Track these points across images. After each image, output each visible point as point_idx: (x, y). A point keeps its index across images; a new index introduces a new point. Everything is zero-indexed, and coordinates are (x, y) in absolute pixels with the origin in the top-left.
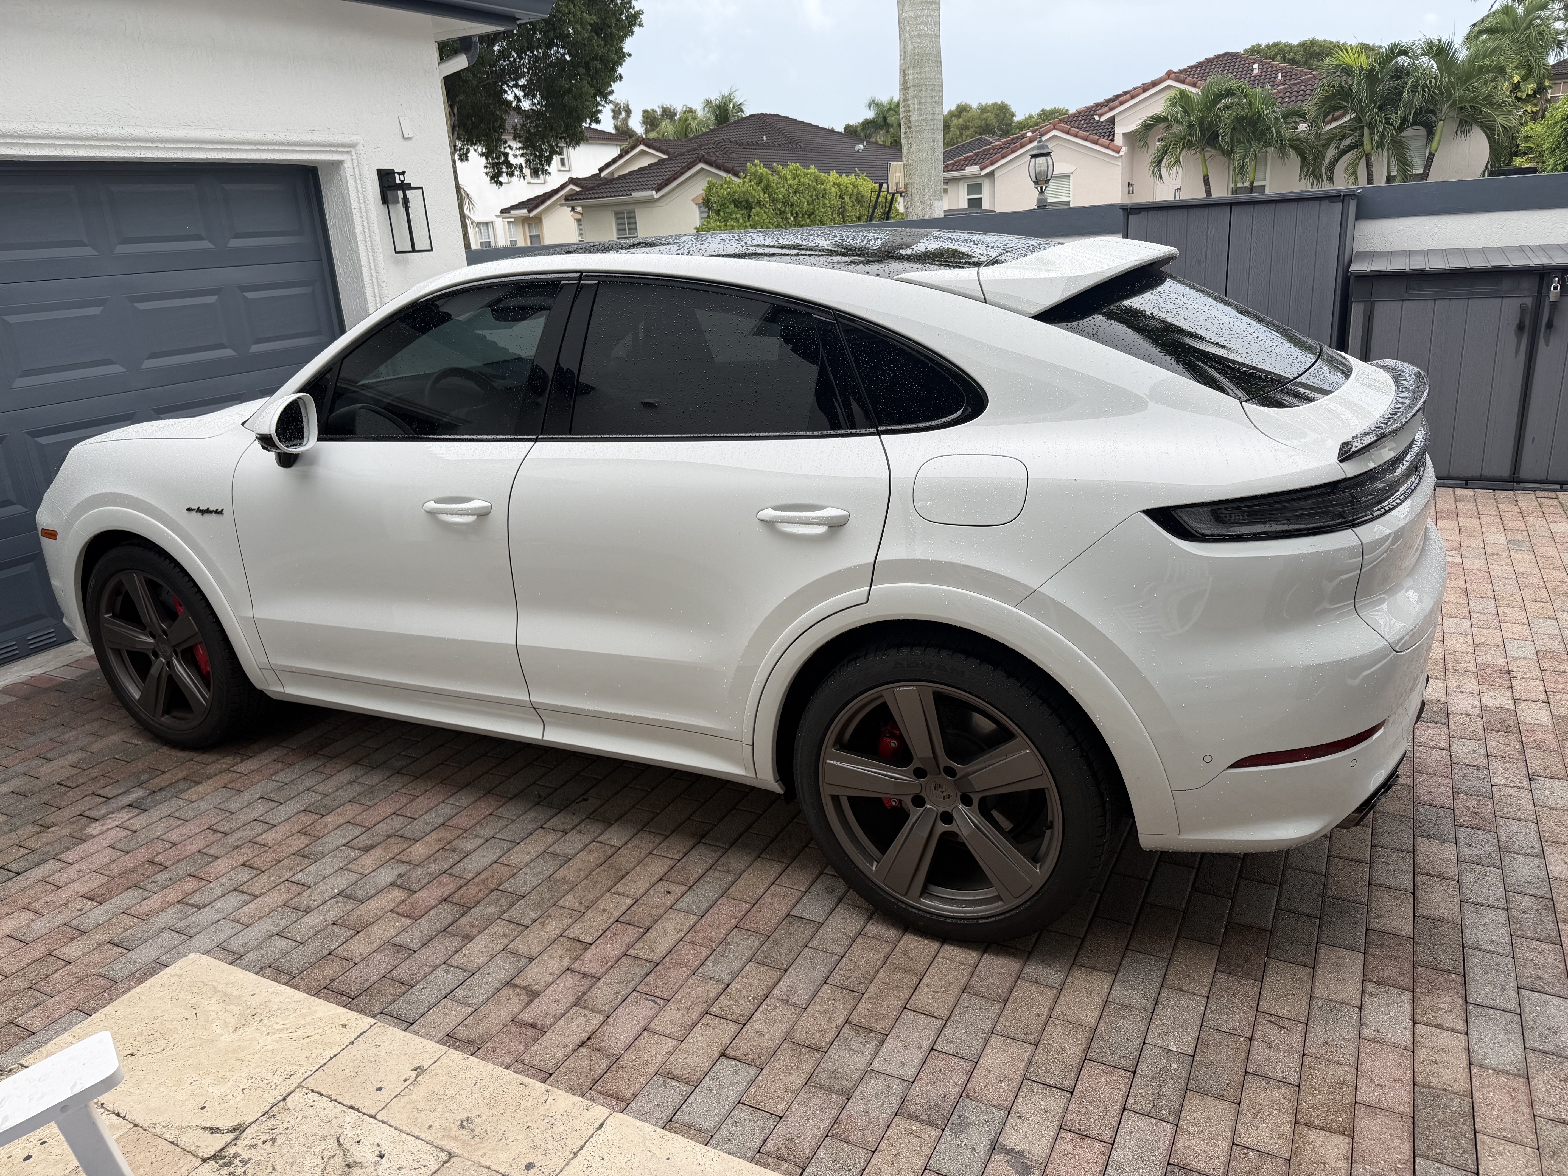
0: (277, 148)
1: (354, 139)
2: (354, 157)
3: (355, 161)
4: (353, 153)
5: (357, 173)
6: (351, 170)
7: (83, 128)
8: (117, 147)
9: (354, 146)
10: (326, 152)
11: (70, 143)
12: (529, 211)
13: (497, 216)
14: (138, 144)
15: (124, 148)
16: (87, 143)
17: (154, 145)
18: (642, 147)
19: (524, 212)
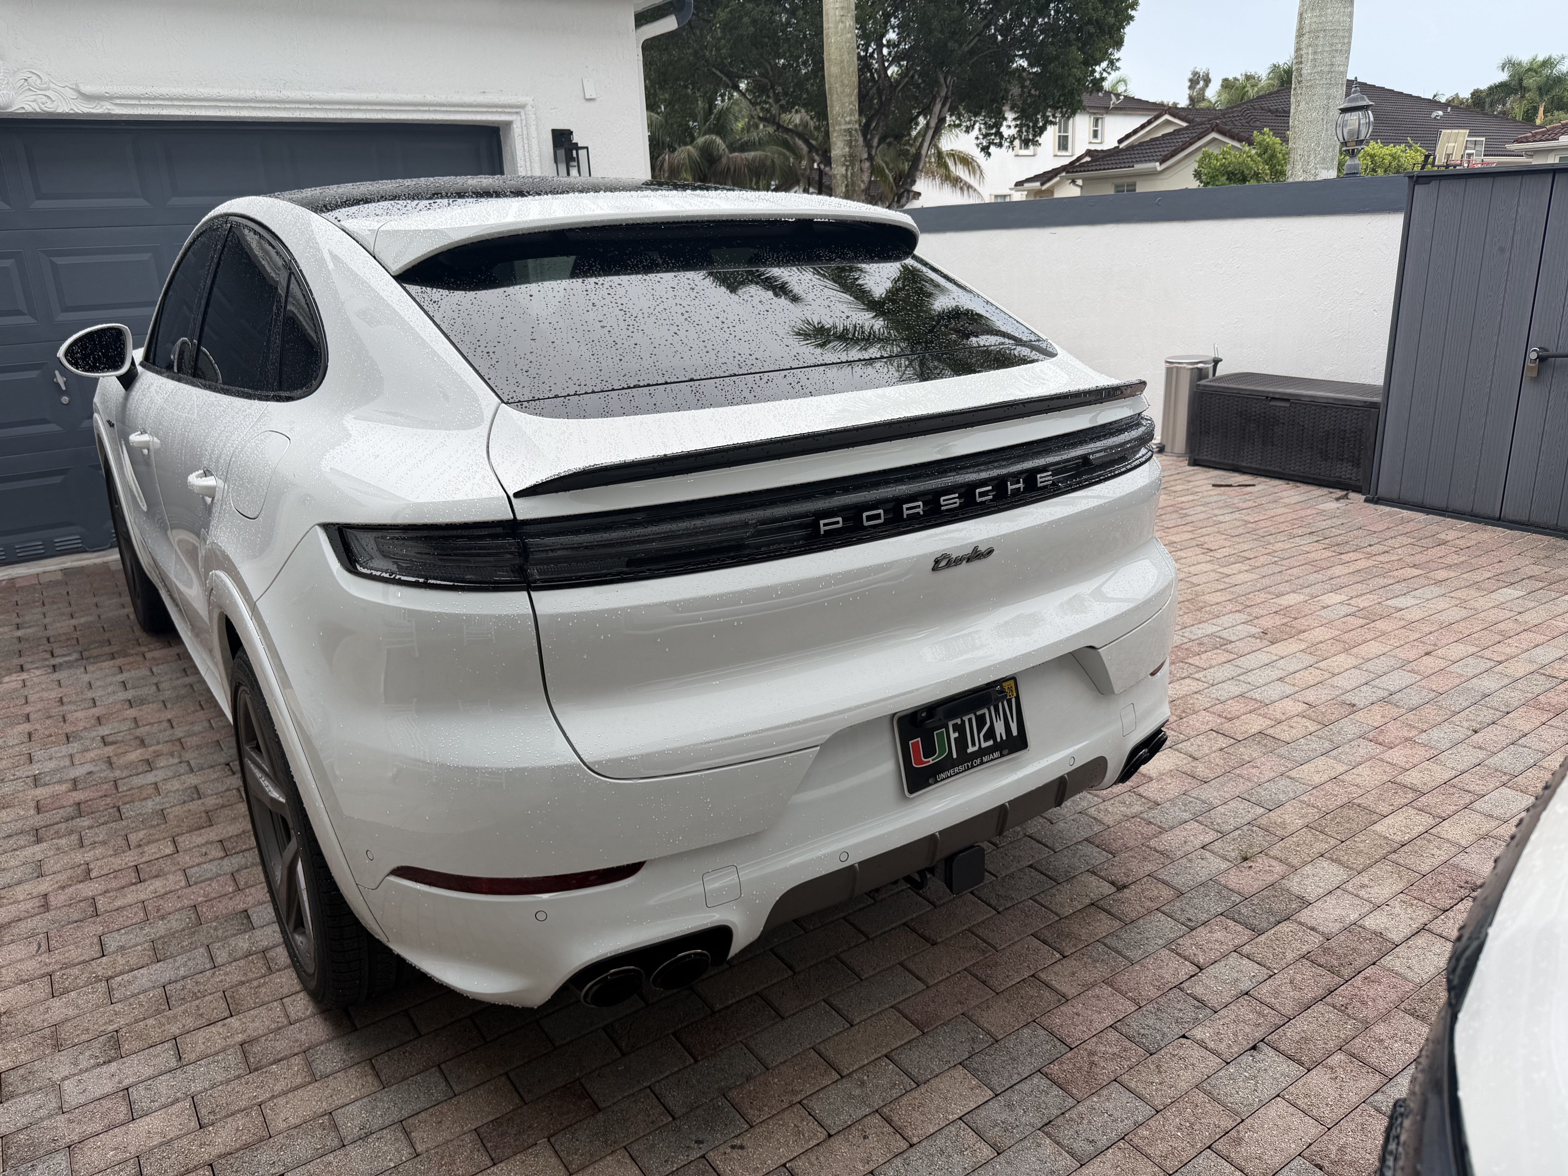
0: (438, 108)
1: (522, 99)
2: (523, 117)
3: (524, 122)
4: (522, 114)
5: (525, 132)
6: (519, 130)
7: (243, 92)
8: (278, 109)
9: (523, 106)
10: (492, 112)
11: (232, 104)
12: (1042, 184)
13: (1011, 189)
14: (297, 106)
15: (285, 109)
16: (247, 105)
17: (312, 106)
18: (1167, 117)
19: (1037, 184)
